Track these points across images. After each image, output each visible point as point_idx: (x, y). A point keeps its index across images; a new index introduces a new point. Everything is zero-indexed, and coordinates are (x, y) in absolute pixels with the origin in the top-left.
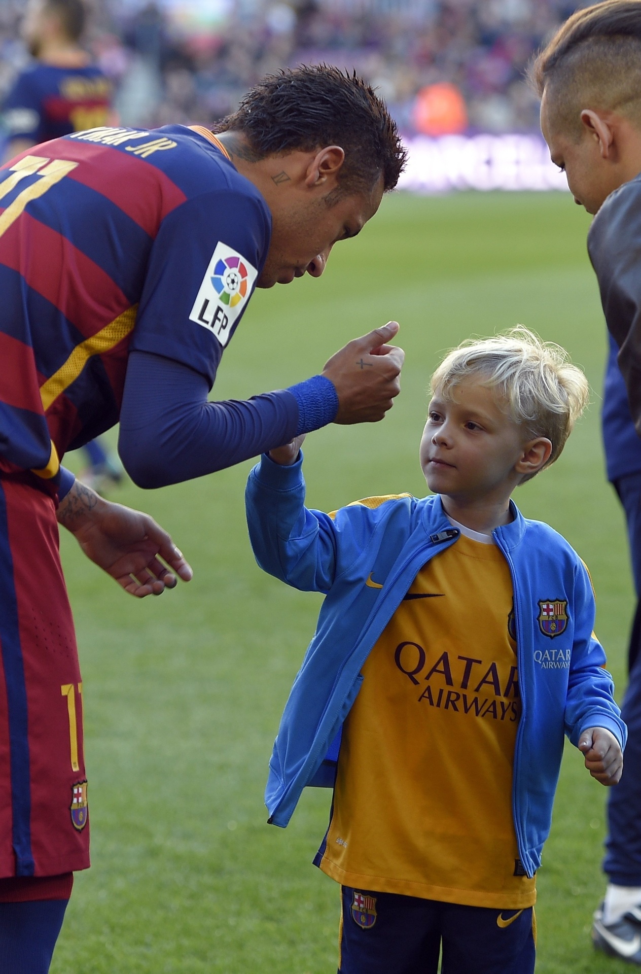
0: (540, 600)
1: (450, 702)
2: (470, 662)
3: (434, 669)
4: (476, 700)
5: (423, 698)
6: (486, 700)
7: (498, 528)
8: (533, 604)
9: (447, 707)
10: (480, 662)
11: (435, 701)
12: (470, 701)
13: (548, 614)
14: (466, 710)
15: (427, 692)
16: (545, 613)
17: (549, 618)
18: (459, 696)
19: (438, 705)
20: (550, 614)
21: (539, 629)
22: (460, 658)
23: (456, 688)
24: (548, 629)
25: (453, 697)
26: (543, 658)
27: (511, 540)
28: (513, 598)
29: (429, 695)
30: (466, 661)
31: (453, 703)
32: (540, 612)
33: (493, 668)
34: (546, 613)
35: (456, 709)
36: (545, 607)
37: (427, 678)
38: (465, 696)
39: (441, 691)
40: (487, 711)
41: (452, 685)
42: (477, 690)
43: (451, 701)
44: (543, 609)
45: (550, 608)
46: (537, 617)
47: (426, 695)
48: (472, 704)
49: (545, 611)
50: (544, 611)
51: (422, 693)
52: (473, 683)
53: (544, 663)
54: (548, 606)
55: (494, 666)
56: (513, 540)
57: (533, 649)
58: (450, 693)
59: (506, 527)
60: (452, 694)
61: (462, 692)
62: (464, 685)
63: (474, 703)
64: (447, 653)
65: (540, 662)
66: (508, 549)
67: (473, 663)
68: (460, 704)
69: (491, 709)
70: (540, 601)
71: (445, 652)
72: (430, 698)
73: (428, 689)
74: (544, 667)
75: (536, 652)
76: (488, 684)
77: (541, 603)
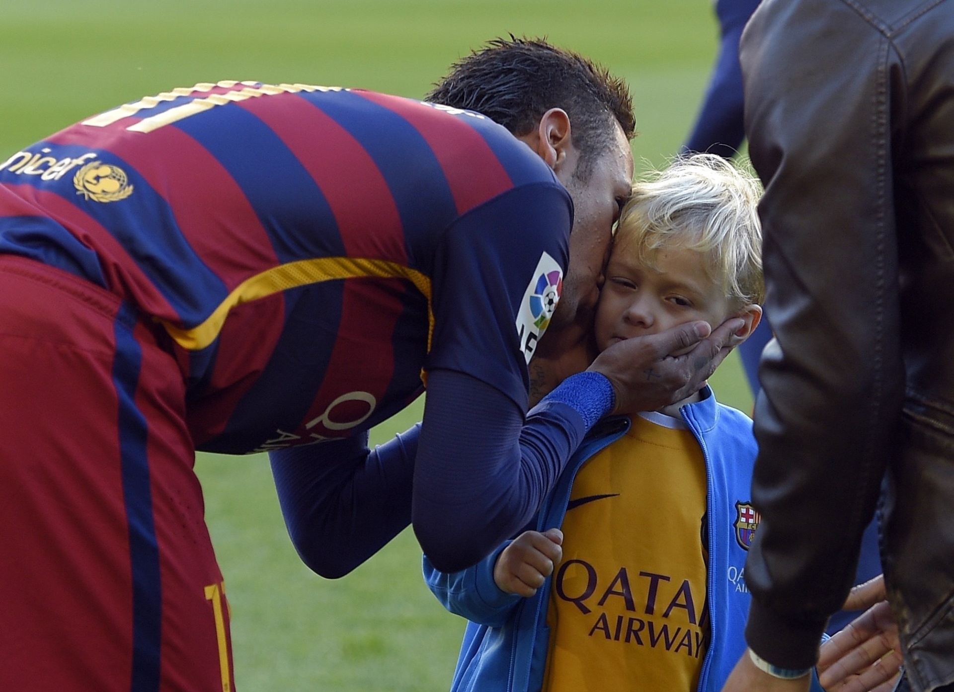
0: (738, 501)
1: (632, 633)
2: (655, 579)
3: (609, 591)
4: (665, 629)
5: (596, 630)
6: (679, 629)
7: (687, 406)
8: (730, 505)
9: (628, 640)
10: (668, 579)
11: (613, 633)
12: (657, 629)
13: (747, 521)
14: (654, 643)
15: (601, 621)
16: (743, 520)
17: (748, 526)
18: (644, 624)
19: (617, 638)
20: (750, 522)
21: (736, 538)
22: (642, 574)
23: (640, 614)
24: (746, 540)
25: (636, 626)
26: (738, 579)
27: (703, 420)
28: (707, 497)
29: (604, 625)
30: (650, 578)
31: (636, 633)
32: (738, 517)
33: (685, 588)
34: (745, 519)
35: (639, 642)
36: (744, 511)
37: (601, 603)
38: (651, 625)
39: (620, 619)
40: (681, 644)
41: (634, 610)
42: (666, 615)
43: (634, 631)
44: (742, 514)
45: (750, 513)
46: (733, 523)
47: (601, 625)
48: (661, 633)
49: (744, 517)
50: (742, 516)
51: (594, 624)
52: (661, 605)
53: (739, 585)
54: (748, 510)
55: (686, 584)
56: (707, 421)
57: (728, 563)
58: (631, 620)
59: (696, 405)
60: (634, 621)
61: (646, 618)
62: (650, 610)
63: (663, 633)
64: (625, 569)
65: (735, 583)
66: (700, 431)
67: (660, 580)
68: (644, 635)
69: (686, 642)
70: (738, 503)
71: (622, 568)
72: (606, 628)
73: (603, 617)
74: (738, 590)
75: (731, 568)
76: (679, 608)
77: (739, 506)
